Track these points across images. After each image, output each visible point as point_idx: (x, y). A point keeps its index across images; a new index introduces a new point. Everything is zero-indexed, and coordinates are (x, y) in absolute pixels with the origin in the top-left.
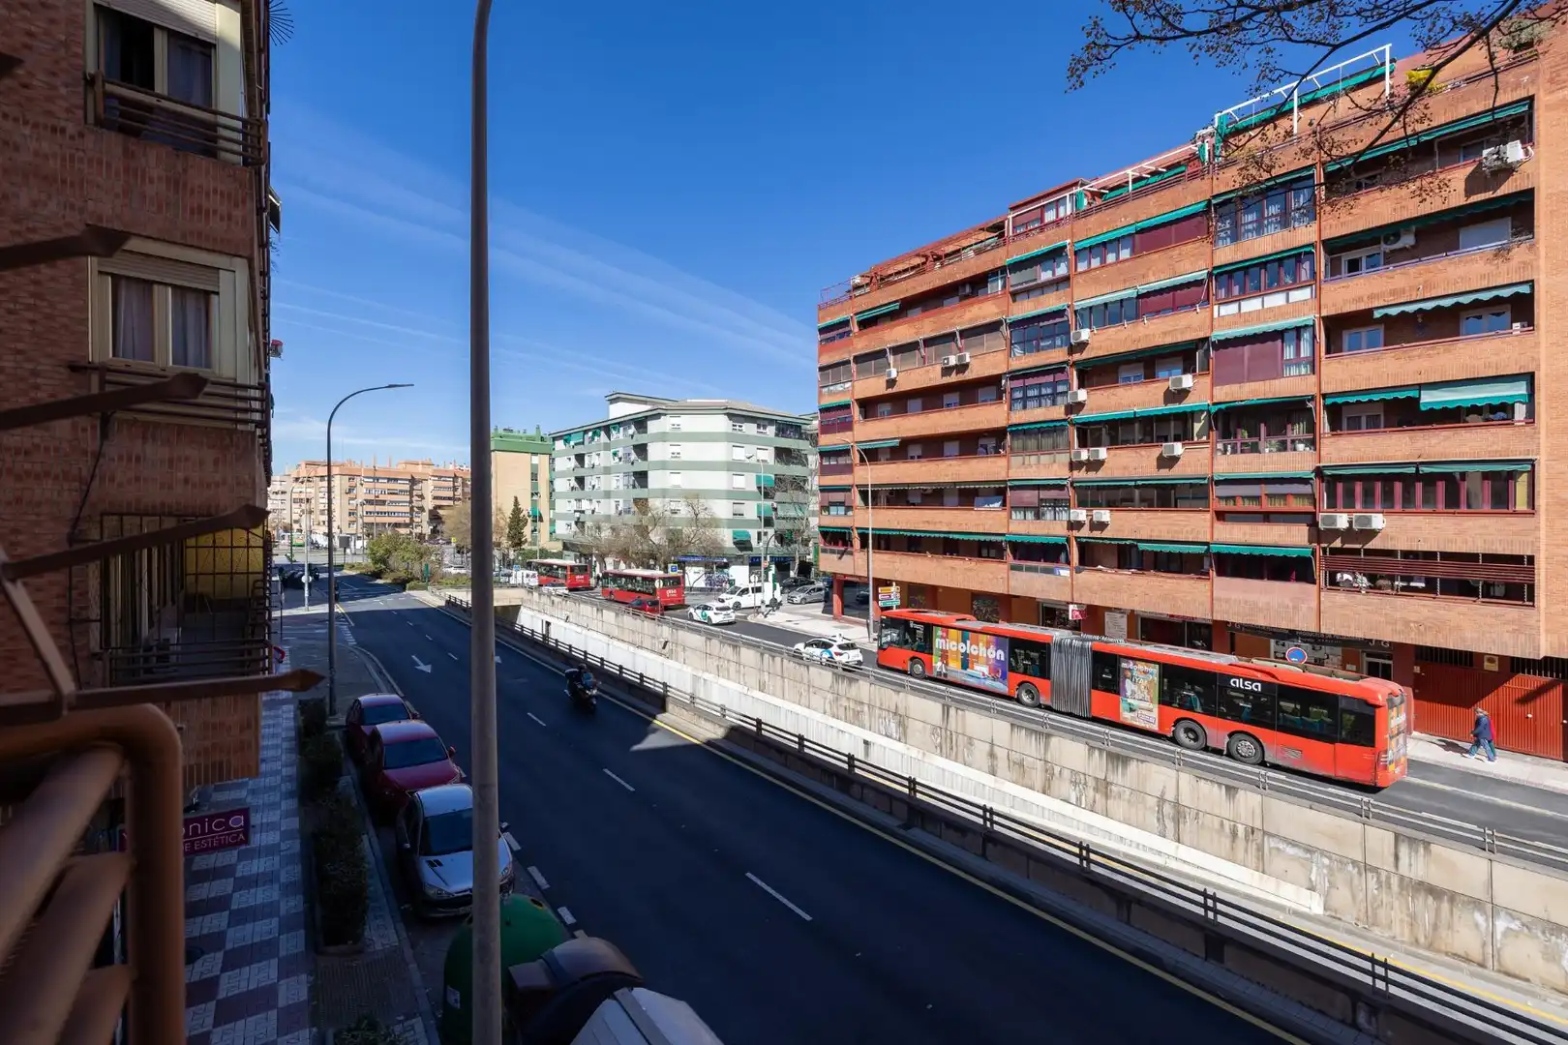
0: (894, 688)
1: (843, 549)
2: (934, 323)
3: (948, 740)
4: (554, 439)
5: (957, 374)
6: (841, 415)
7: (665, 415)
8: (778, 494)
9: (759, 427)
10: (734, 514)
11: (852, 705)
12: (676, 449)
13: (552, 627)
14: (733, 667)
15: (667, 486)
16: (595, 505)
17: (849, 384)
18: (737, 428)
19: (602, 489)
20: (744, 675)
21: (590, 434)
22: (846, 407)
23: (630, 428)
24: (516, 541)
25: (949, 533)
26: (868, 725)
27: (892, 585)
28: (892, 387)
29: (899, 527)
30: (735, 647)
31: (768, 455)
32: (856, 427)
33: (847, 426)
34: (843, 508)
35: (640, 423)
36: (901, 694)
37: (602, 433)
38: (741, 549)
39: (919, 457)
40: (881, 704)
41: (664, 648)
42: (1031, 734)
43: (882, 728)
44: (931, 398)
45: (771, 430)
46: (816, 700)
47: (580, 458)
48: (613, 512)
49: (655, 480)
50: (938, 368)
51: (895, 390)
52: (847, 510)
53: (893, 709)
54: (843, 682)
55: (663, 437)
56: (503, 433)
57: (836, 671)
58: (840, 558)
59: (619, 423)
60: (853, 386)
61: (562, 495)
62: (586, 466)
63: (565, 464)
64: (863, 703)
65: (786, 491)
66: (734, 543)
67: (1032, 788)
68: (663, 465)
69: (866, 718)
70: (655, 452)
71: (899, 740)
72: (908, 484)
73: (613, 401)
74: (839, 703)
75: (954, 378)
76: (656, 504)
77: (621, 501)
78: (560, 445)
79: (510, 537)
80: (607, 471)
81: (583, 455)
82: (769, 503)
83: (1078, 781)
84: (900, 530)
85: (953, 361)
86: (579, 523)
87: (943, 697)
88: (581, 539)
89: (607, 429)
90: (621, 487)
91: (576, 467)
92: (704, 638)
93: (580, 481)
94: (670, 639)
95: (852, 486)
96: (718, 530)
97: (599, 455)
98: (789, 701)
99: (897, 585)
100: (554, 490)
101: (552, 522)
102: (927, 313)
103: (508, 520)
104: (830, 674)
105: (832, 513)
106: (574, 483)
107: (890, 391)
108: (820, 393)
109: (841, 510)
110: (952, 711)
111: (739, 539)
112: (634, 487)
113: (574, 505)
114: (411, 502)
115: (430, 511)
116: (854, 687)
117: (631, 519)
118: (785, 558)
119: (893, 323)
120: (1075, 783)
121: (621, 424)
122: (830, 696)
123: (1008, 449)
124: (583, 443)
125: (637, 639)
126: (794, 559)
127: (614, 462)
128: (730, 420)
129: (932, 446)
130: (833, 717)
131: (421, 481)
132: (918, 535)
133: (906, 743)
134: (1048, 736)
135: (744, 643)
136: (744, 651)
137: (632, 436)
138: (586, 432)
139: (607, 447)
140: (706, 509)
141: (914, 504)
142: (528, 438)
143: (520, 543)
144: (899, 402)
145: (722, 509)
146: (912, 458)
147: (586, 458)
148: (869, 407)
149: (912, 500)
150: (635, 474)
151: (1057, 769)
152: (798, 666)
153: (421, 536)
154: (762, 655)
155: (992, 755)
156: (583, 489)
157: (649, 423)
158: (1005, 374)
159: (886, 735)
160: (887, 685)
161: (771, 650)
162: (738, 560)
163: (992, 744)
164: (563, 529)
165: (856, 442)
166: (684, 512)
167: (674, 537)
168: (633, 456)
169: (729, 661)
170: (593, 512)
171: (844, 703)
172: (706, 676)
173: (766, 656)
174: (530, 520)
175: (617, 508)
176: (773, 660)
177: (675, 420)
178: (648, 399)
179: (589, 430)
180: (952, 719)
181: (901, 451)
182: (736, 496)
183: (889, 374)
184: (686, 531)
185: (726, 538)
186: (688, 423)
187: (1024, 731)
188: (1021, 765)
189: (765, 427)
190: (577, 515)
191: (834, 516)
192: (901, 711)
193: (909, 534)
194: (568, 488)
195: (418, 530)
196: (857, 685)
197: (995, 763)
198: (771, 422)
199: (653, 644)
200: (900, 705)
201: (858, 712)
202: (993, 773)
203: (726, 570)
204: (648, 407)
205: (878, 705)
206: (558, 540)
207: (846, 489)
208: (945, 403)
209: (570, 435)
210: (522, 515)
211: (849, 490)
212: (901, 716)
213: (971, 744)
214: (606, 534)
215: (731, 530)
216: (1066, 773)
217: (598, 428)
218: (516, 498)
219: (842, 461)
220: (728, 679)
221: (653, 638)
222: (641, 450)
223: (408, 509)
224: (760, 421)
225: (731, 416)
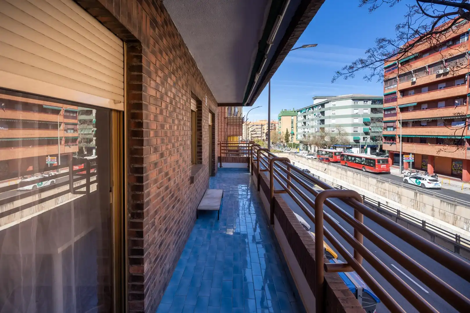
0: (397, 186)
1: (392, 142)
2: (434, 58)
3: (416, 204)
4: (298, 112)
5: (443, 76)
6: (392, 96)
7: (330, 102)
8: (371, 124)
9: (364, 102)
10: (354, 131)
11: (383, 190)
12: (334, 112)
13: (295, 164)
14: (345, 177)
15: (330, 124)
16: (309, 130)
17: (396, 85)
18: (356, 103)
19: (311, 125)
20: (348, 179)
21: (308, 109)
22: (395, 93)
23: (319, 107)
24: (287, 141)
25: (438, 136)
26: (388, 197)
27: (410, 155)
28: (414, 84)
29: (415, 134)
30: (346, 171)
31: (368, 111)
32: (398, 100)
33: (395, 100)
34: (393, 128)
35: (323, 105)
36: (400, 188)
37: (311, 109)
38: (357, 143)
39: (426, 108)
40: (393, 191)
41: (325, 171)
42: (449, 204)
43: (392, 198)
44: (432, 86)
45: (369, 103)
46: (371, 188)
47: (305, 117)
48: (314, 132)
49: (327, 122)
50: (435, 75)
51: (415, 85)
52: (394, 129)
53: (397, 192)
54: (380, 183)
55: (330, 109)
56: (285, 111)
57: (378, 180)
58: (391, 145)
59: (316, 106)
60: (397, 86)
61: (300, 128)
62: (306, 119)
63: (301, 118)
64: (386, 190)
65: (374, 123)
66: (354, 141)
67: (448, 223)
68: (330, 117)
69: (387, 194)
70: (327, 113)
71: (399, 203)
72: (420, 119)
73: (314, 99)
74: (379, 190)
75: (442, 78)
76: (327, 129)
77: (316, 128)
78: (299, 113)
79: (286, 140)
80: (312, 120)
81: (306, 115)
82: (368, 127)
83: (467, 222)
84: (416, 135)
85: (441, 72)
86: (304, 135)
87: (415, 190)
88: (305, 140)
89: (313, 108)
90: (317, 125)
91: (303, 119)
92: (336, 168)
93: (305, 123)
94: (326, 168)
95: (396, 120)
96: (348, 136)
97: (310, 115)
98: (362, 188)
99: (412, 155)
100: (297, 126)
101: (297, 135)
102: (430, 55)
103: (285, 135)
104: (376, 180)
105: (388, 130)
106: (303, 124)
107: (413, 86)
108: (384, 89)
109: (392, 129)
110: (418, 194)
111: (355, 139)
112: (320, 124)
113: (303, 130)
114: (261, 131)
115: (266, 133)
116: (384, 185)
117: (319, 134)
118: (374, 146)
119: (416, 61)
120: (466, 223)
121: (317, 106)
122: (375, 187)
123: (467, 102)
124: (306, 112)
125: (317, 168)
126: (378, 146)
127: (314, 117)
128: (353, 101)
129: (433, 104)
130: (376, 193)
131: (264, 125)
132: (426, 137)
133: (401, 204)
134: (456, 205)
135: (348, 170)
136: (348, 172)
137: (320, 109)
138: (306, 109)
139: (313, 113)
140: (343, 130)
141: (423, 126)
142: (291, 112)
143: (288, 141)
144: (418, 89)
145: (349, 130)
146: (423, 109)
147: (307, 116)
148: (404, 92)
149: (422, 124)
150: (321, 120)
151: (459, 217)
152: (365, 177)
153: (264, 140)
154: (354, 173)
155: (433, 210)
156: (305, 125)
157: (325, 105)
158: (467, 73)
159: (394, 201)
160: (395, 185)
161: (356, 172)
162: (356, 146)
163: (433, 207)
164: (300, 137)
165: (398, 105)
166: (336, 131)
167: (333, 139)
168: (320, 115)
169: (344, 175)
170: (308, 132)
171: (380, 189)
172: (337, 179)
173: (355, 174)
174: (291, 135)
175: (315, 131)
176: (357, 176)
177: (334, 103)
178: (326, 97)
179: (308, 108)
180: (418, 197)
181: (418, 106)
182: (355, 125)
183: (413, 80)
184: (336, 137)
185: (351, 139)
186: (338, 103)
187: (446, 203)
188: (444, 214)
189: (367, 102)
190: (304, 133)
191: (389, 131)
192: (400, 193)
193: (420, 137)
194: (301, 125)
195: (263, 138)
196: (384, 184)
197: (434, 213)
198: (370, 100)
199: (322, 170)
200: (399, 191)
201: (385, 193)
202: (433, 216)
203: (351, 149)
204: (326, 100)
205: (391, 191)
206: (298, 140)
207: (394, 122)
208: (439, 88)
209: (302, 110)
210: (288, 134)
211: (395, 122)
212: (399, 195)
213: (425, 206)
214: (311, 138)
215: (353, 137)
216: (463, 219)
217: (310, 107)
218: (287, 129)
219: (393, 112)
220: (343, 180)
221: (322, 168)
222: (323, 113)
223: (260, 133)
224: (365, 100)
225: (353, 100)
